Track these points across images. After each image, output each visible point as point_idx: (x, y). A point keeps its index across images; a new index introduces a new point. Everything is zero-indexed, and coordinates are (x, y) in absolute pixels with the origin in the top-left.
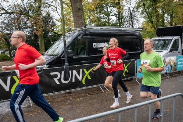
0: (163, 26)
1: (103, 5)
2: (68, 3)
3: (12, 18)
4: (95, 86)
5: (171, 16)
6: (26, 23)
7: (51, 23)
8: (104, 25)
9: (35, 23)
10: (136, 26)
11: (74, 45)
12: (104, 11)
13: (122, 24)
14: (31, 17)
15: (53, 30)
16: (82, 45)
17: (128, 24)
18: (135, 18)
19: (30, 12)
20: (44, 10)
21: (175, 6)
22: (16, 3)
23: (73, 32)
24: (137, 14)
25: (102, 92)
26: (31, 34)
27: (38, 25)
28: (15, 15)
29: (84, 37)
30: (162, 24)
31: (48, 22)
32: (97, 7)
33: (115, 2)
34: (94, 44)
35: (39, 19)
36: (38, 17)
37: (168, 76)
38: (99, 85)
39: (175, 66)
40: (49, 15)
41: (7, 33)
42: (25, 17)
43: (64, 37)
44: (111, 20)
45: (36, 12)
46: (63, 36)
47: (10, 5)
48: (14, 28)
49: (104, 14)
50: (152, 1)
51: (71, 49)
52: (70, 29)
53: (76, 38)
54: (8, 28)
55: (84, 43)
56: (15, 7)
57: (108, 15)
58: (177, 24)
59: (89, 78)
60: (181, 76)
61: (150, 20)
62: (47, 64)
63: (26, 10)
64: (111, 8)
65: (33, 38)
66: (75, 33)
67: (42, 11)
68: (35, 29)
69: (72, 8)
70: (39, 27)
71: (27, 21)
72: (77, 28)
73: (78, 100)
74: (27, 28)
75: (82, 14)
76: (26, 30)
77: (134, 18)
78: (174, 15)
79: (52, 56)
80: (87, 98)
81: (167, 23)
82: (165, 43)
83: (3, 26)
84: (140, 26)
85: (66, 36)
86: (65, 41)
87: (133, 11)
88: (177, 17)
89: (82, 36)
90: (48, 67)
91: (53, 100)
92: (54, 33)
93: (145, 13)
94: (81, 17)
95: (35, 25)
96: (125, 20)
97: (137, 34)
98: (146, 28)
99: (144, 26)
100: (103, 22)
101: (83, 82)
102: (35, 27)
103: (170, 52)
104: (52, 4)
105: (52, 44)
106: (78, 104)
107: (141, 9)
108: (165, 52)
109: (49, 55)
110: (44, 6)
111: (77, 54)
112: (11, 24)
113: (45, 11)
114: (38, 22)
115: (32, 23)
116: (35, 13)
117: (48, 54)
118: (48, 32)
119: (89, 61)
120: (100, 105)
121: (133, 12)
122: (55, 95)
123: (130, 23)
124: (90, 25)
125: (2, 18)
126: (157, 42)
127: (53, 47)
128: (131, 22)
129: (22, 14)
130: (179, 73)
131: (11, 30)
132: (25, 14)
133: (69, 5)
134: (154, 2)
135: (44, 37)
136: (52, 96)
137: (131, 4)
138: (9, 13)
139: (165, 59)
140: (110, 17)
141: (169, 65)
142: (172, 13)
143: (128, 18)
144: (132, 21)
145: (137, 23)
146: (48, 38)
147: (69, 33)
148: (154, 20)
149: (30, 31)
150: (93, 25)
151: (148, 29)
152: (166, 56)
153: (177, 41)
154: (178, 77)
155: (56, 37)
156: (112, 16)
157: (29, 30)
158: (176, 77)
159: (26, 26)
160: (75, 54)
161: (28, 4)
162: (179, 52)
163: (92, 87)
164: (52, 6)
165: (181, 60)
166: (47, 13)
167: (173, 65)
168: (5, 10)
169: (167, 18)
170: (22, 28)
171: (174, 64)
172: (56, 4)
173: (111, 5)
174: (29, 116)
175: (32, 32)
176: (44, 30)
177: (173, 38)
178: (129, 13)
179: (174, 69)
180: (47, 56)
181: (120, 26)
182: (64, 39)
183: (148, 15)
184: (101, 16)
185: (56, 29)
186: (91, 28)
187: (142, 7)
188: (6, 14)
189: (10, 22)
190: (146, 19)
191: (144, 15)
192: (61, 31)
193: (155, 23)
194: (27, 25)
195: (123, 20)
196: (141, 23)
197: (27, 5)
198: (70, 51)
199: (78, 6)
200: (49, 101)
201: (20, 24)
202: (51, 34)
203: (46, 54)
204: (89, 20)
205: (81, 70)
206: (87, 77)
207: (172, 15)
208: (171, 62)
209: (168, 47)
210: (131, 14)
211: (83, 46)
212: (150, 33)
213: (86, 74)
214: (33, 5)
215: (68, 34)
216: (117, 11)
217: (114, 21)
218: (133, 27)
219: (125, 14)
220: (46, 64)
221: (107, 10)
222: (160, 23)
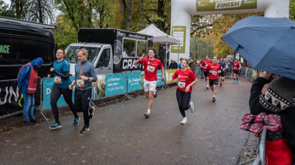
0: (89, 26)
5: (101, 13)
13: (22, 15)
17: (34, 16)
18: (46, 7)
30: (87, 23)
37: (93, 105)
39: (104, 89)
60: (110, 105)
61: (70, 15)
77: (43, 7)
78: (105, 12)
82: (90, 53)
84: (54, 22)
88: (109, 15)
93: (62, 2)
96: (28, 7)
97: (47, 34)
98: (64, 27)
99: (61, 22)
123: (36, 14)
128: (38, 13)
130: (109, 101)
141: (94, 87)
142: (103, 8)
143: (34, 6)
144: (40, 12)
145: (49, 17)
148: (75, 15)
151: (66, 28)
154: (107, 107)
158: (104, 107)
162: (110, 69)
165: (112, 80)
167: (100, 88)
171: (102, 87)
177: (102, 47)
179: (101, 94)
181: (18, 17)
183: (67, 6)
190: (63, 12)
191: (60, 5)
193: (77, 20)
207: (103, 11)
208: (97, 84)
209: (95, 59)
212: (70, 35)
218: (41, 21)
222: (85, 22)
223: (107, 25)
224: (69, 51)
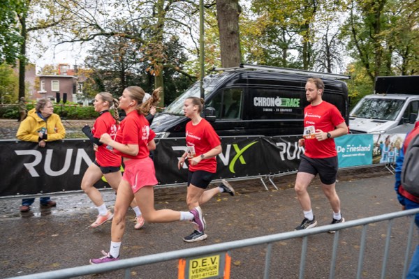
0: (387, 74)
1: (277, 27)
2: (213, 22)
3: (110, 44)
4: (253, 177)
5: (405, 56)
6: (134, 54)
7: (179, 56)
8: (276, 65)
9: (151, 55)
10: (336, 70)
11: (219, 98)
12: (277, 39)
13: (309, 66)
14: (143, 42)
15: (181, 68)
16: (234, 99)
17: (321, 66)
18: (335, 55)
19: (143, 35)
20: (168, 31)
21: (415, 37)
22: (120, 17)
23: (217, 74)
24: (339, 48)
25: (265, 190)
26: (142, 73)
27: (156, 57)
28: (117, 38)
29: (239, 86)
30: (386, 70)
31: (173, 53)
32: (265, 32)
33: (301, 24)
34: (256, 99)
35: (158, 48)
36: (157, 43)
37: (392, 169)
38: (259, 177)
40: (176, 41)
41: (101, 70)
42: (134, 42)
43: (202, 84)
44: (290, 57)
45: (155, 34)
46: (199, 81)
47: (109, 21)
48: (113, 61)
49: (278, 45)
50: (370, 25)
51: (211, 106)
52: (214, 69)
53: (224, 86)
54: (102, 60)
55: (237, 97)
56: (118, 24)
57: (285, 46)
58: (416, 72)
59: (243, 161)
61: (364, 61)
62: (167, 131)
63: (136, 30)
64: (290, 33)
65: (144, 81)
66: (221, 76)
67: (164, 32)
68: (150, 65)
69: (220, 30)
70: (157, 62)
71: (137, 49)
72: (225, 67)
73: (219, 200)
74: (135, 63)
75: (237, 41)
76: (134, 66)
77: (332, 56)
78: (410, 55)
79: (178, 117)
80: (235, 199)
81: (395, 69)
82: (390, 106)
83: (95, 57)
84: (343, 71)
85: (205, 80)
86: (202, 91)
87: (332, 41)
89: (235, 83)
90: (168, 137)
91: (174, 196)
92: (183, 73)
93: (355, 47)
94: (236, 47)
95: (150, 58)
96: (315, 57)
97: (339, 85)
98: (355, 76)
99: (352, 71)
100: (274, 60)
101: (232, 169)
102: (149, 62)
103: (399, 124)
104: (183, 21)
105: (179, 95)
106: (219, 209)
107: (347, 40)
108: (389, 124)
109: (172, 114)
110: (168, 24)
111: (224, 116)
112: (109, 55)
113: (170, 33)
114: (156, 53)
115: (146, 53)
116: (152, 36)
117: (170, 112)
118: (173, 71)
119: (243, 131)
120: (259, 215)
121: (332, 43)
122: (178, 188)
123: (324, 64)
124: (250, 64)
125: (95, 43)
126: (374, 104)
127: (179, 100)
129: (128, 38)
131: (107, 65)
132: (134, 37)
133: (214, 24)
134: (373, 28)
135: (165, 81)
136: (172, 190)
137: (330, 28)
138: (107, 35)
139: (388, 137)
140: (288, 51)
141: (396, 148)
142: (408, 49)
143: (322, 55)
144: (329, 61)
145: (338, 66)
146: (171, 82)
147: (211, 76)
148: (371, 61)
149: (141, 67)
150: (255, 63)
151: (358, 77)
152: (391, 131)
153: (413, 104)
155: (187, 82)
156: (291, 48)
157: (138, 66)
159: (133, 58)
160: (219, 115)
161: (140, 20)
163: (246, 178)
164: (182, 25)
166: (174, 37)
168: (100, 28)
169: (397, 60)
170: (126, 62)
172: (191, 22)
173: (290, 29)
174: (130, 222)
175: (143, 70)
176: (165, 68)
177: (407, 98)
178: (325, 45)
180: (167, 115)
181: (305, 68)
182: (201, 87)
183: (360, 51)
184: (271, 47)
185: (186, 68)
186: (253, 69)
187: (350, 36)
188: (101, 36)
189: (107, 51)
190: (356, 59)
191: (352, 51)
192: (196, 72)
193: (372, 67)
194: (136, 57)
195: (311, 57)
196: (347, 65)
197: (138, 22)
198: (210, 109)
199: (231, 26)
200: (166, 197)
201: (123, 54)
202: (176, 76)
203: (166, 111)
204: (248, 54)
205: (229, 146)
206: (238, 160)
207: (407, 54)
208: (399, 144)
209: (397, 114)
210: (328, 48)
211: (235, 101)
212: (363, 85)
213: (236, 153)
214: (150, 21)
215: (210, 78)
216: (302, 41)
217: (294, 58)
218: (329, 71)
219: (317, 46)
220: (165, 130)
221: (284, 38)
222: (383, 68)
223: (413, 70)
224: (363, 105)
